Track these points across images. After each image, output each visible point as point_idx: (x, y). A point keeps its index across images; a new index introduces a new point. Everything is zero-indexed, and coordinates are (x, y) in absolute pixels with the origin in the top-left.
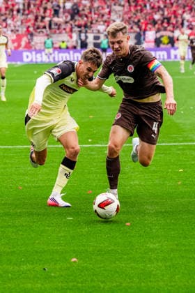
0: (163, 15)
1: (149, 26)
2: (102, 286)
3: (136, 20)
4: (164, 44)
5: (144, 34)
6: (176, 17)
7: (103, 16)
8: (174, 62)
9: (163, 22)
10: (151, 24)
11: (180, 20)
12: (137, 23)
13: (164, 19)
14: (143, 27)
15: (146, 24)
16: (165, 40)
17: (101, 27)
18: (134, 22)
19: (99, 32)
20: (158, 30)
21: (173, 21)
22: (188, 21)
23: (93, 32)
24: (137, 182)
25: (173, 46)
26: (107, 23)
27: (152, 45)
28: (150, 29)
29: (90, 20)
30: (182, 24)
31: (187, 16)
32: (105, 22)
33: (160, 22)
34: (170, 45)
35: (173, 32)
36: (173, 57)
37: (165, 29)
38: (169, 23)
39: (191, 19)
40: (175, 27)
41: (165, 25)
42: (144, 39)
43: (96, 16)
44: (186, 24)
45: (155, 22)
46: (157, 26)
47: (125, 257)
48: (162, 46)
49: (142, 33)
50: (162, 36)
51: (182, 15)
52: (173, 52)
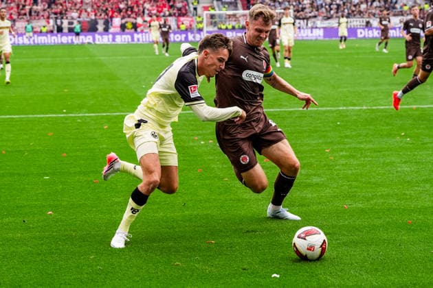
0: (127, 4)
1: (116, 14)
2: (74, 234)
3: (104, 9)
4: (128, 29)
5: (112, 21)
6: (138, 6)
7: (76, 5)
8: (137, 44)
9: (127, 10)
10: (117, 12)
11: (141, 9)
12: (106, 11)
13: (128, 8)
14: (110, 14)
15: (113, 12)
16: (129, 25)
17: (75, 15)
18: (102, 10)
19: (72, 18)
20: (123, 18)
21: (136, 9)
22: (148, 10)
23: (67, 18)
24: (105, 146)
25: (136, 30)
26: (80, 11)
27: (118, 30)
28: (117, 17)
29: (65, 8)
30: (143, 12)
31: (147, 6)
32: (78, 10)
33: (124, 10)
34: (133, 30)
35: (136, 19)
36: (136, 40)
37: (129, 16)
38: (132, 11)
39: (150, 8)
40: (137, 14)
41: (129, 13)
42: (111, 25)
43: (70, 5)
44: (146, 12)
45: (120, 11)
46: (122, 14)
47: (94, 209)
48: (126, 30)
49: (109, 20)
50: (126, 22)
51: (143, 5)
52: (136, 36)
